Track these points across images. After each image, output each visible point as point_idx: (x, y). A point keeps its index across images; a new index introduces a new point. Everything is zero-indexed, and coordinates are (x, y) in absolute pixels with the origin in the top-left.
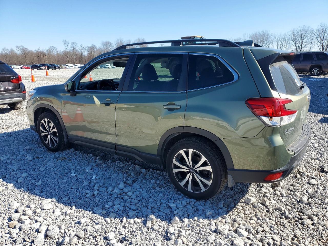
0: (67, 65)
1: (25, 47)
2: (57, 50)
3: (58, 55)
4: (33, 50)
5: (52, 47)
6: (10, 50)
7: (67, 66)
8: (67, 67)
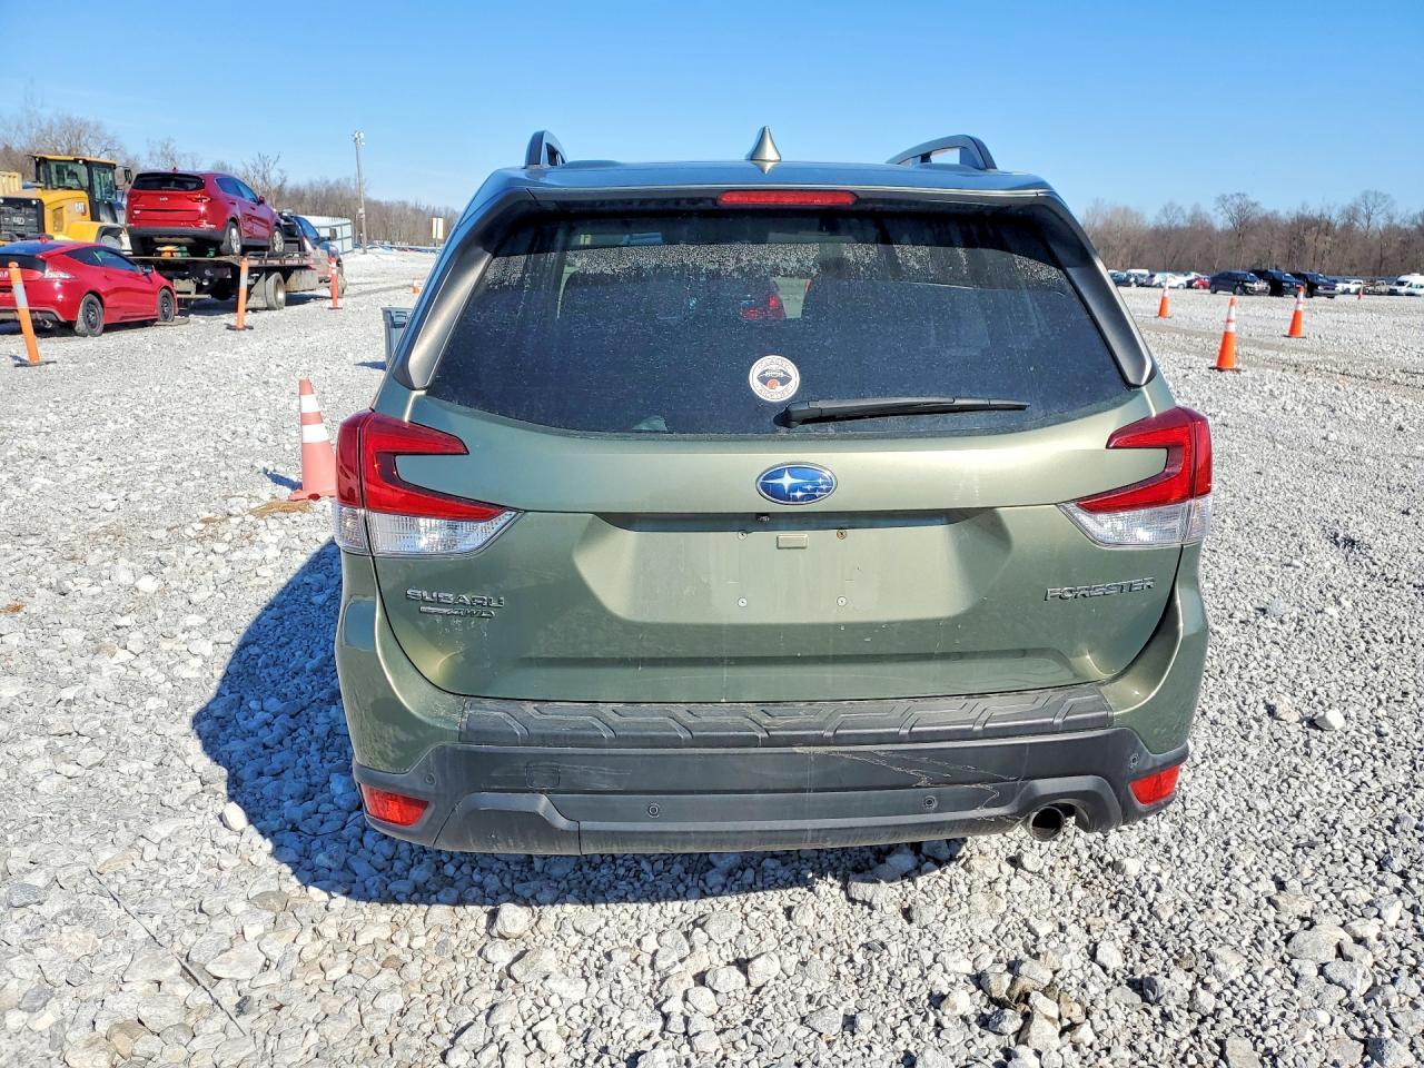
0: (1403, 278)
1: (1252, 199)
2: (1391, 211)
3: (1391, 231)
4: (1282, 213)
5: (1371, 198)
6: (1188, 212)
7: (1402, 284)
8: (1403, 289)
